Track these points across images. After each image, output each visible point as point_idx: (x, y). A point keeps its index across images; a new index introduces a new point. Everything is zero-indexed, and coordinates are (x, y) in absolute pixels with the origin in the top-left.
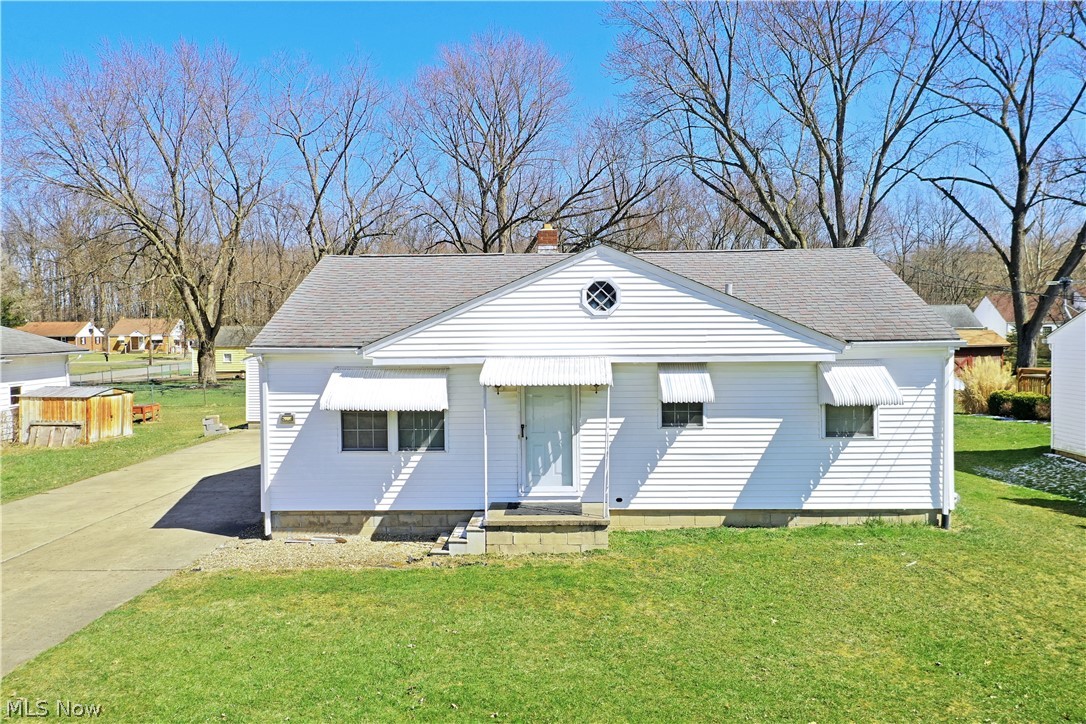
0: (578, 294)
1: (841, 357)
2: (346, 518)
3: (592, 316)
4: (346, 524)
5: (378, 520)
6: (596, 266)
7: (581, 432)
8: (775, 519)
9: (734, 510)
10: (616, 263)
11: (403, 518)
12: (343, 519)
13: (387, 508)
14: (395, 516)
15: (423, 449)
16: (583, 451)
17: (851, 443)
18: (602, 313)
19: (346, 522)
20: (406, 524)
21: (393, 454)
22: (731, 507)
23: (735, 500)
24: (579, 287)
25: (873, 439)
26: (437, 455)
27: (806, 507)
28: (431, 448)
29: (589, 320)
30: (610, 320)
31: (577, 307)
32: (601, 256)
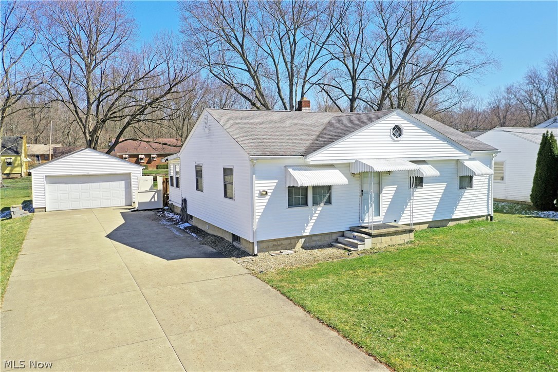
0: (389, 131)
1: (470, 157)
2: (289, 241)
3: (394, 140)
4: (290, 244)
5: (303, 240)
6: (395, 118)
7: (383, 192)
8: (444, 223)
9: (432, 221)
10: (403, 117)
11: (314, 238)
12: (288, 242)
13: (308, 234)
14: (310, 238)
15: (322, 204)
16: (383, 201)
17: (466, 191)
18: (397, 139)
19: (289, 243)
20: (315, 241)
21: (310, 207)
22: (431, 220)
23: (432, 217)
24: (390, 128)
25: (472, 189)
26: (328, 206)
27: (453, 218)
28: (326, 203)
29: (393, 142)
30: (400, 142)
31: (389, 137)
32: (398, 114)
